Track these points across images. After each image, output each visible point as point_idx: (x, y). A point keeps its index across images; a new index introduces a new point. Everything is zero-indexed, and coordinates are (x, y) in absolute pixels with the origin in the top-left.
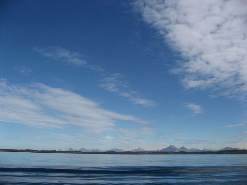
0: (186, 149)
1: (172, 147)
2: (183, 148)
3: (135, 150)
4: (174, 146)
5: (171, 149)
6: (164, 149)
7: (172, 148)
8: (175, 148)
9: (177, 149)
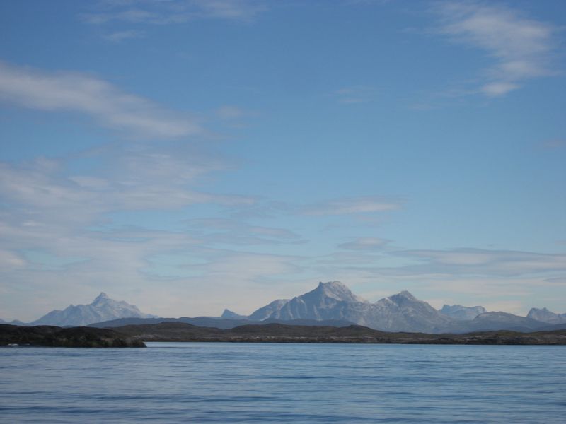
0: (423, 307)
1: (329, 294)
2: (401, 300)
3: (74, 310)
4: (341, 290)
5: (322, 305)
6: (273, 305)
7: (328, 300)
8: (347, 302)
9: (363, 305)
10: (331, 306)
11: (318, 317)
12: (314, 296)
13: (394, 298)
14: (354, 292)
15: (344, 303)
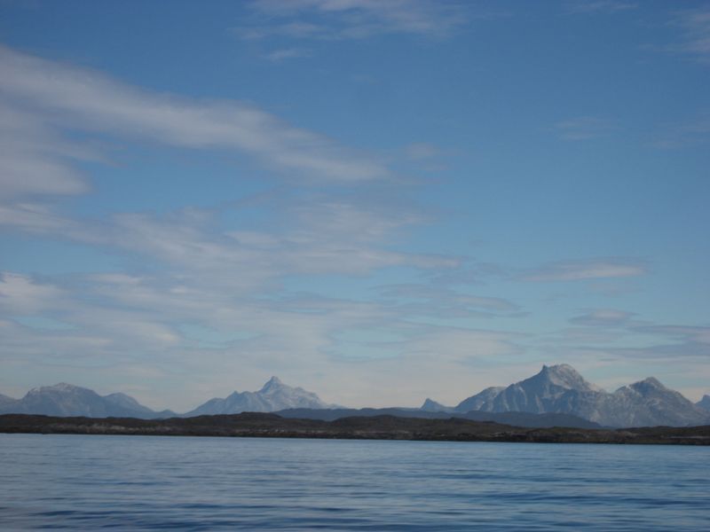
0: (675, 399)
1: (555, 381)
2: (645, 388)
3: (238, 397)
4: (572, 376)
5: (547, 396)
6: (485, 394)
7: (553, 388)
8: (578, 392)
9: (598, 395)
10: (558, 395)
11: (541, 409)
12: (537, 383)
13: (637, 386)
14: (587, 379)
15: (573, 393)
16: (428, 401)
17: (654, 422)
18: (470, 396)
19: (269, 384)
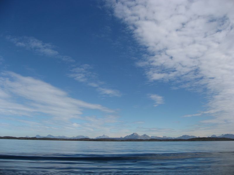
0: (148, 136)
1: (135, 134)
2: (145, 135)
3: (100, 137)
6: (127, 136)
8: (137, 136)
9: (140, 136)
10: (135, 136)
11: (133, 138)
12: (132, 135)
13: (144, 135)
14: (138, 134)
16: (121, 137)
17: (146, 139)
18: (125, 136)
19: (104, 135)
